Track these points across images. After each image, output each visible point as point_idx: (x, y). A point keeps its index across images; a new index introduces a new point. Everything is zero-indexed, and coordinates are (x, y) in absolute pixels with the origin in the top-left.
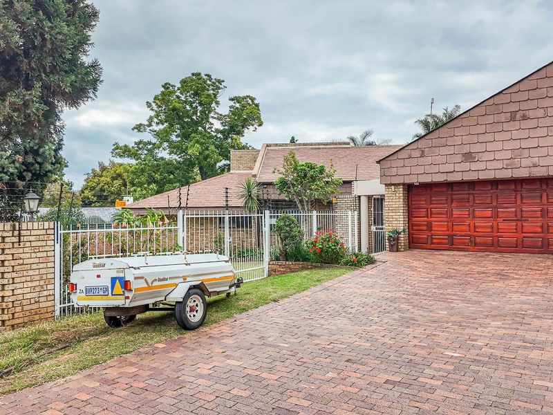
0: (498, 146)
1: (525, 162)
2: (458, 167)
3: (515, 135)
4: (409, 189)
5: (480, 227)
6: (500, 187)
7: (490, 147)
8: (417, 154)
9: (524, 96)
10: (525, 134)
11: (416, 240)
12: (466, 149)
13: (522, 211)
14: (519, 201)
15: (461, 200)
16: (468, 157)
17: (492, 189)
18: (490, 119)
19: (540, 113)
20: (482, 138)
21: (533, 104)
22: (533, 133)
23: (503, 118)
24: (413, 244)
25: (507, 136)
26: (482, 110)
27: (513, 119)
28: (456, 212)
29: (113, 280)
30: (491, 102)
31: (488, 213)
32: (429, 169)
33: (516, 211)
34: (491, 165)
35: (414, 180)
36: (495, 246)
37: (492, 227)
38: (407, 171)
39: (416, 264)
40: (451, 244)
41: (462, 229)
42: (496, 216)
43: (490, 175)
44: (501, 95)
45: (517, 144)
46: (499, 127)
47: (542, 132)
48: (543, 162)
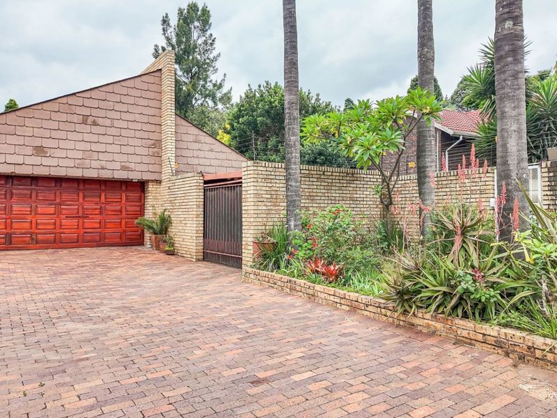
0: (70, 145)
1: (95, 164)
2: (29, 160)
3: (87, 137)
5: (42, 224)
6: (64, 185)
7: (62, 144)
9: (95, 104)
10: (95, 138)
12: (38, 142)
13: (83, 208)
14: (81, 200)
16: (40, 150)
17: (56, 186)
18: (64, 117)
19: (108, 122)
20: (54, 134)
21: (102, 113)
22: (102, 139)
23: (75, 119)
25: (80, 137)
26: (55, 106)
27: (84, 122)
28: (15, 207)
30: (64, 100)
31: (51, 210)
33: (78, 209)
34: (63, 163)
36: (57, 243)
37: (55, 224)
40: (9, 243)
41: (21, 226)
42: (58, 213)
43: (61, 173)
44: (74, 97)
45: (87, 146)
46: (72, 127)
47: (110, 140)
48: (109, 166)
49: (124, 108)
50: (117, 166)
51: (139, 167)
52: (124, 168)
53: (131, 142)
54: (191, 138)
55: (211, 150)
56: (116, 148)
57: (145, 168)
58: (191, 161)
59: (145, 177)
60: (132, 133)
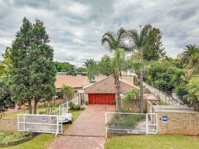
0: (103, 88)
1: (106, 91)
2: (97, 91)
3: (105, 87)
4: (89, 94)
5: (100, 100)
8: (91, 88)
9: (106, 81)
11: (90, 102)
12: (98, 88)
14: (105, 97)
15: (97, 96)
18: (101, 84)
19: (108, 84)
20: (100, 87)
22: (107, 87)
23: (103, 84)
24: (90, 103)
26: (100, 83)
27: (105, 85)
28: (96, 98)
29: (65, 119)
30: (102, 81)
31: (101, 98)
32: (92, 91)
34: (102, 91)
35: (90, 93)
36: (102, 103)
37: (102, 100)
38: (89, 91)
39: (91, 108)
40: (96, 103)
41: (97, 101)
43: (101, 93)
45: (105, 88)
46: (102, 86)
47: (108, 87)
48: (108, 91)
49: (111, 81)
50: (110, 91)
51: (113, 91)
52: (111, 92)
53: (112, 87)
54: (123, 85)
55: (127, 87)
56: (109, 88)
57: (114, 91)
58: (123, 90)
59: (115, 93)
60: (112, 86)
